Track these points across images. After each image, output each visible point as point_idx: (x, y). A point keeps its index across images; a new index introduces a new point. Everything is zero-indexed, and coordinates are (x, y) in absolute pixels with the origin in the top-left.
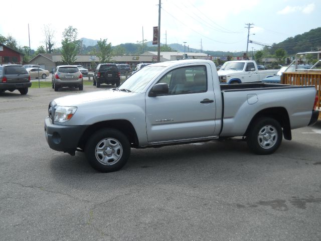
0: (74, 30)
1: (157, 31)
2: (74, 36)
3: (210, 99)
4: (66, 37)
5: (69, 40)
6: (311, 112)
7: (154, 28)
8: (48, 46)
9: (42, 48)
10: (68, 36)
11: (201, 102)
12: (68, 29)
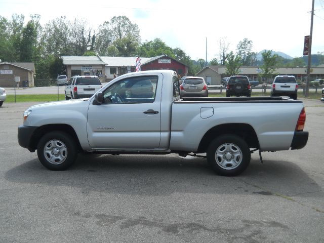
0: (249, 42)
1: (308, 41)
2: (248, 48)
3: (155, 110)
4: (241, 49)
5: (243, 52)
6: (292, 133)
7: (306, 37)
8: (222, 58)
9: (215, 60)
10: (243, 48)
11: (144, 113)
12: (243, 41)
